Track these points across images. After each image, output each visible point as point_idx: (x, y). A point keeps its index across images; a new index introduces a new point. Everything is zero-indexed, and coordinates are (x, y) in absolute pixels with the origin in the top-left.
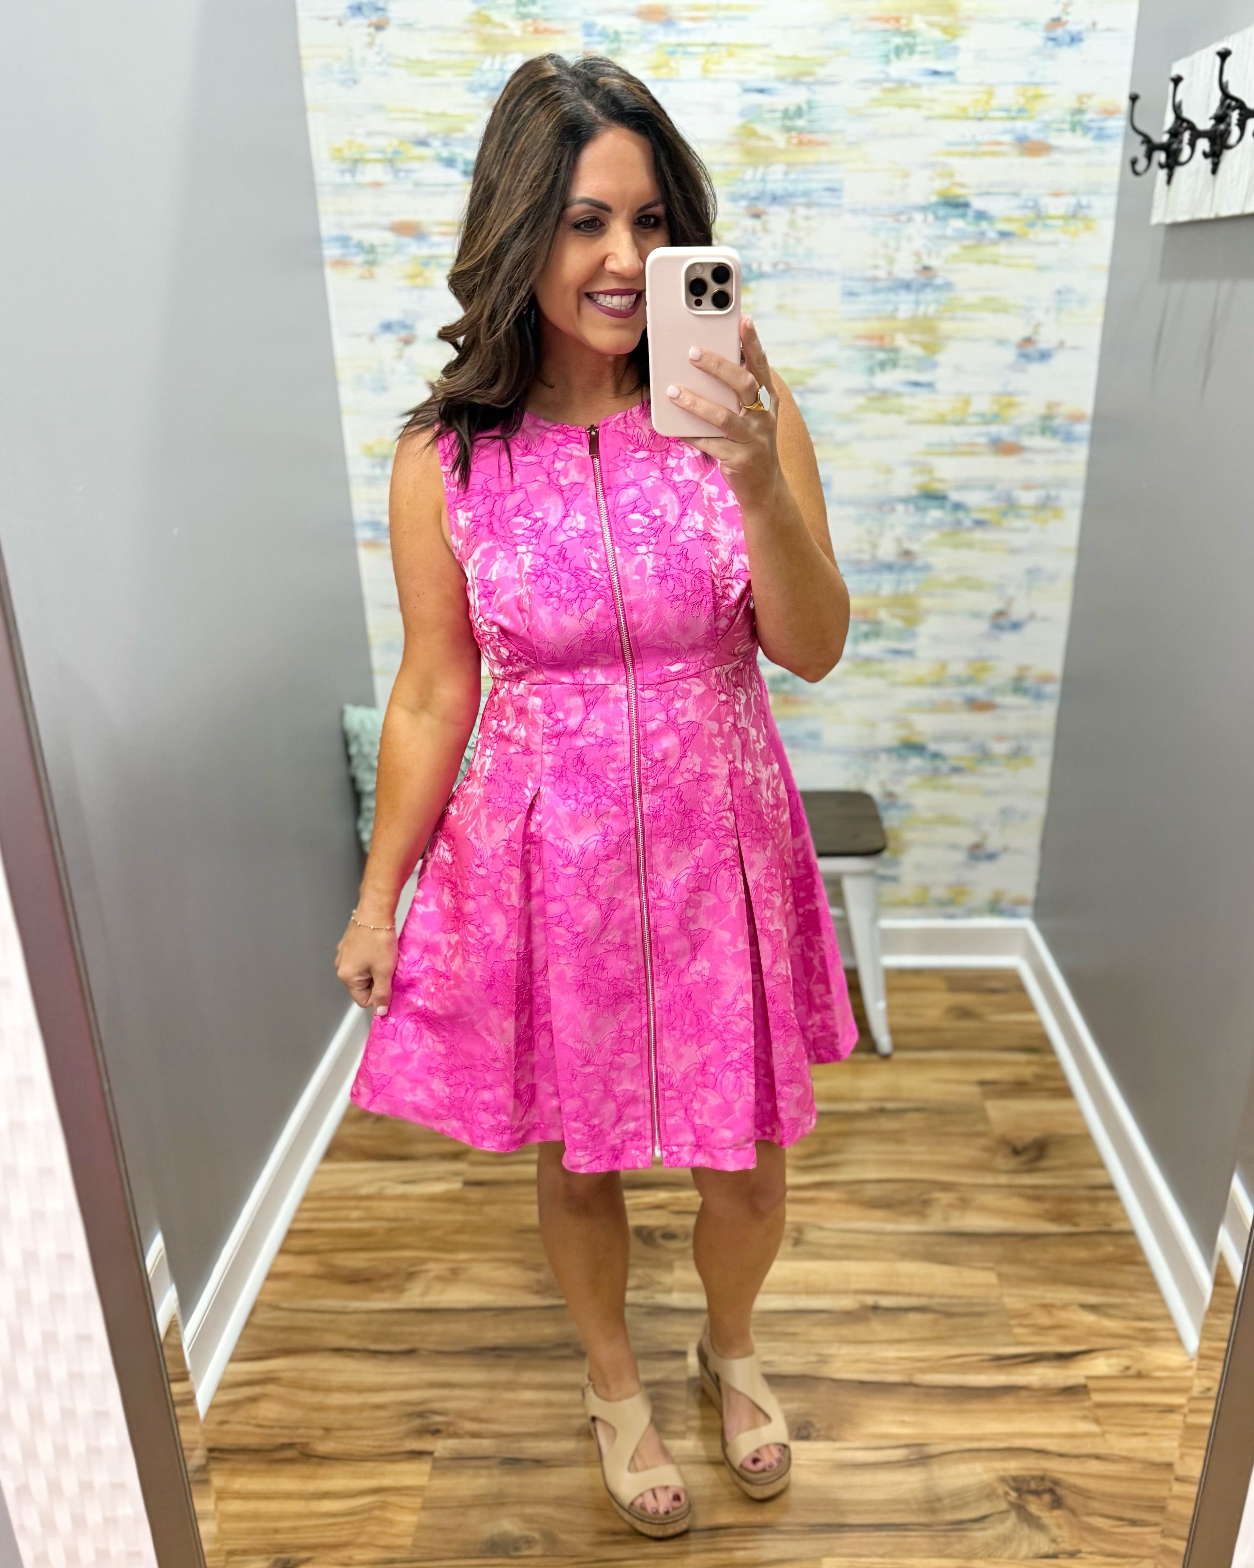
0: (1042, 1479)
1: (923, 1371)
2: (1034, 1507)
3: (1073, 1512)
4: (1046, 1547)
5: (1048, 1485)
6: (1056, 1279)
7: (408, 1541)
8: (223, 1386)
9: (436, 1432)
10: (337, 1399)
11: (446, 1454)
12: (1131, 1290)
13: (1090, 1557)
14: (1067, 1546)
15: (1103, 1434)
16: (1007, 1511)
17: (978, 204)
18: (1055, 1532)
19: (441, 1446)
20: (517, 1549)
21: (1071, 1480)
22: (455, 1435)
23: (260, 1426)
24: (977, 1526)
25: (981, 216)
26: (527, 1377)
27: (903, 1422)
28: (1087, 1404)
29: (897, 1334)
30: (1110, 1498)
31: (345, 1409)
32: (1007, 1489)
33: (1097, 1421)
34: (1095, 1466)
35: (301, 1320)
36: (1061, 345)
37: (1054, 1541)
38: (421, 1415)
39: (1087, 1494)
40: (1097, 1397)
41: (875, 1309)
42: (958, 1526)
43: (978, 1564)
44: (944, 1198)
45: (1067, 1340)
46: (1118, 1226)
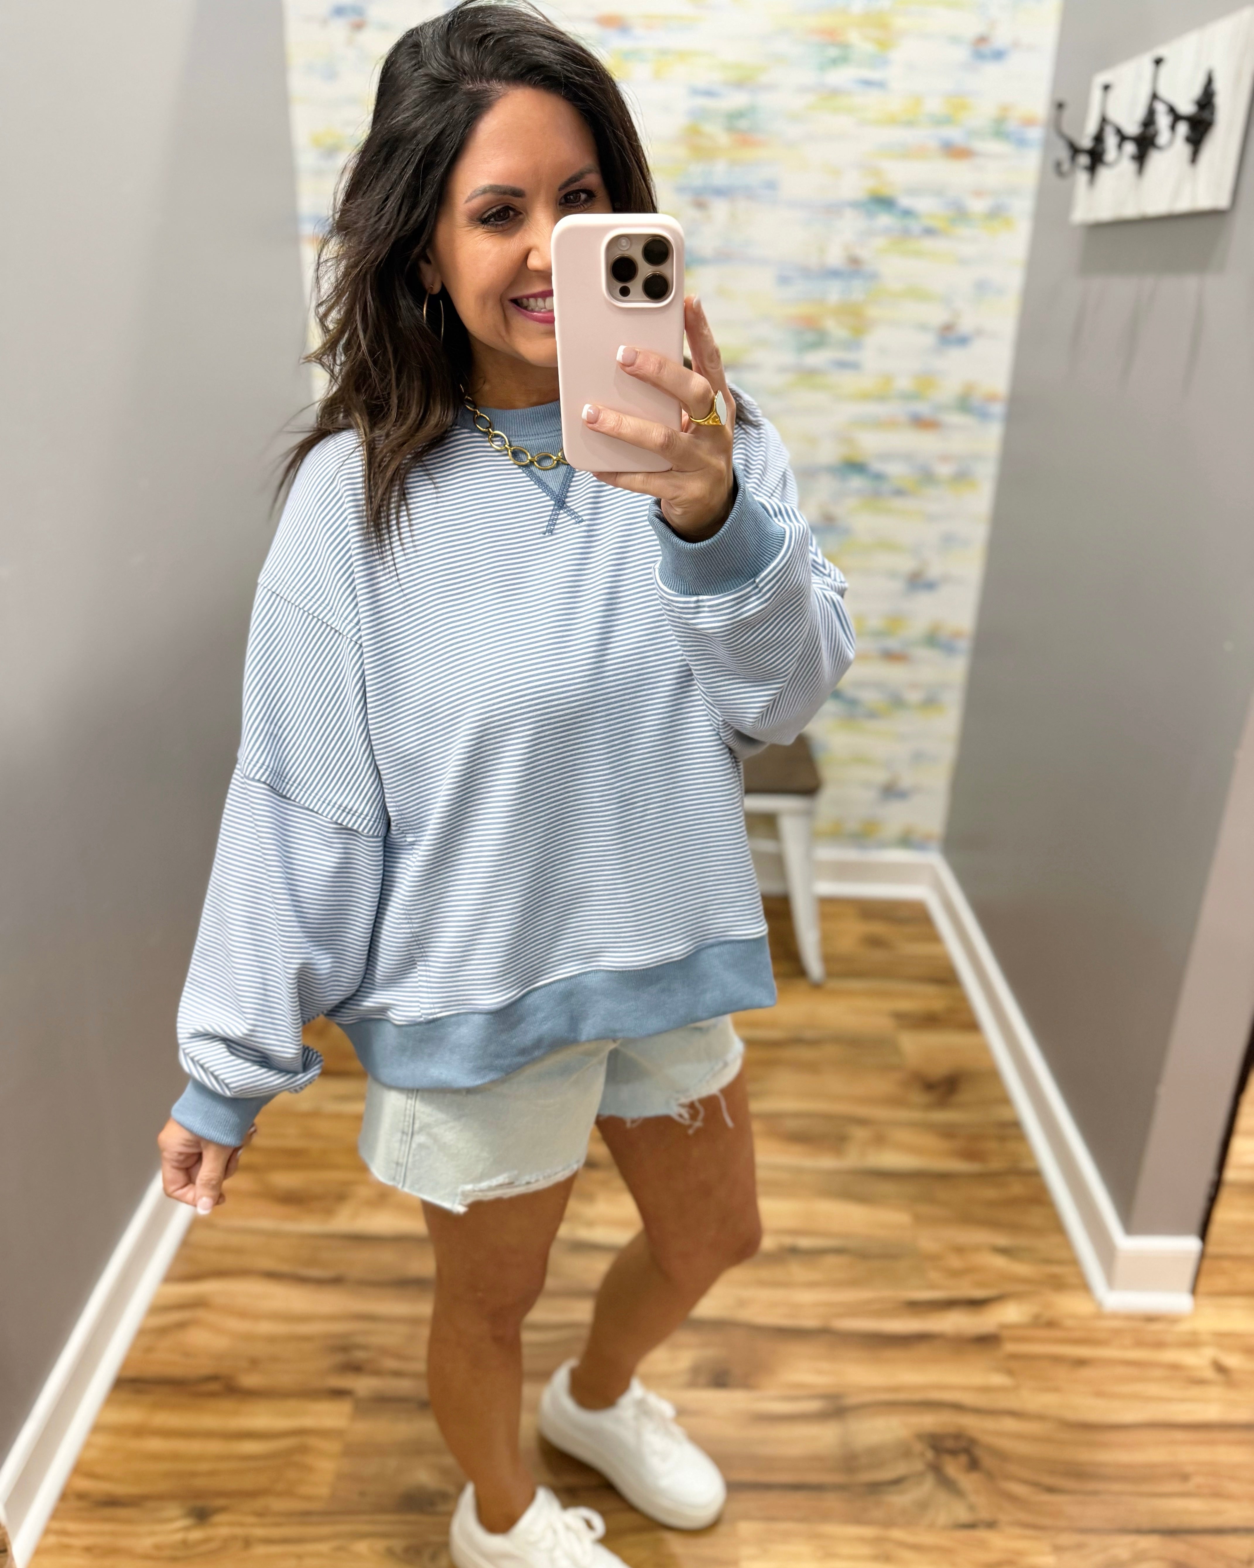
0: (958, 1436)
1: (839, 1316)
2: (951, 1468)
3: (990, 1476)
4: (963, 1515)
5: (964, 1444)
6: (967, 1219)
7: (325, 1491)
8: (155, 1309)
9: (358, 1369)
10: (265, 1327)
11: (367, 1394)
12: (1038, 1232)
13: (1008, 1528)
14: (984, 1514)
15: (1016, 1388)
16: (923, 1473)
17: (905, 202)
18: (973, 1498)
19: (363, 1385)
20: (432, 1505)
21: (986, 1439)
22: (377, 1373)
23: (187, 1355)
24: (893, 1489)
25: (907, 213)
27: (818, 1371)
28: (1000, 1354)
29: (815, 1276)
30: (1026, 1461)
31: (272, 1339)
32: (923, 1447)
33: (1010, 1372)
34: (1010, 1424)
35: (237, 1240)
36: (979, 332)
37: (972, 1508)
38: (345, 1349)
39: (1003, 1456)
40: (1010, 1347)
41: (794, 1251)
42: (875, 1488)
43: (897, 1534)
44: (860, 1133)
45: (980, 1285)
46: (1026, 1165)
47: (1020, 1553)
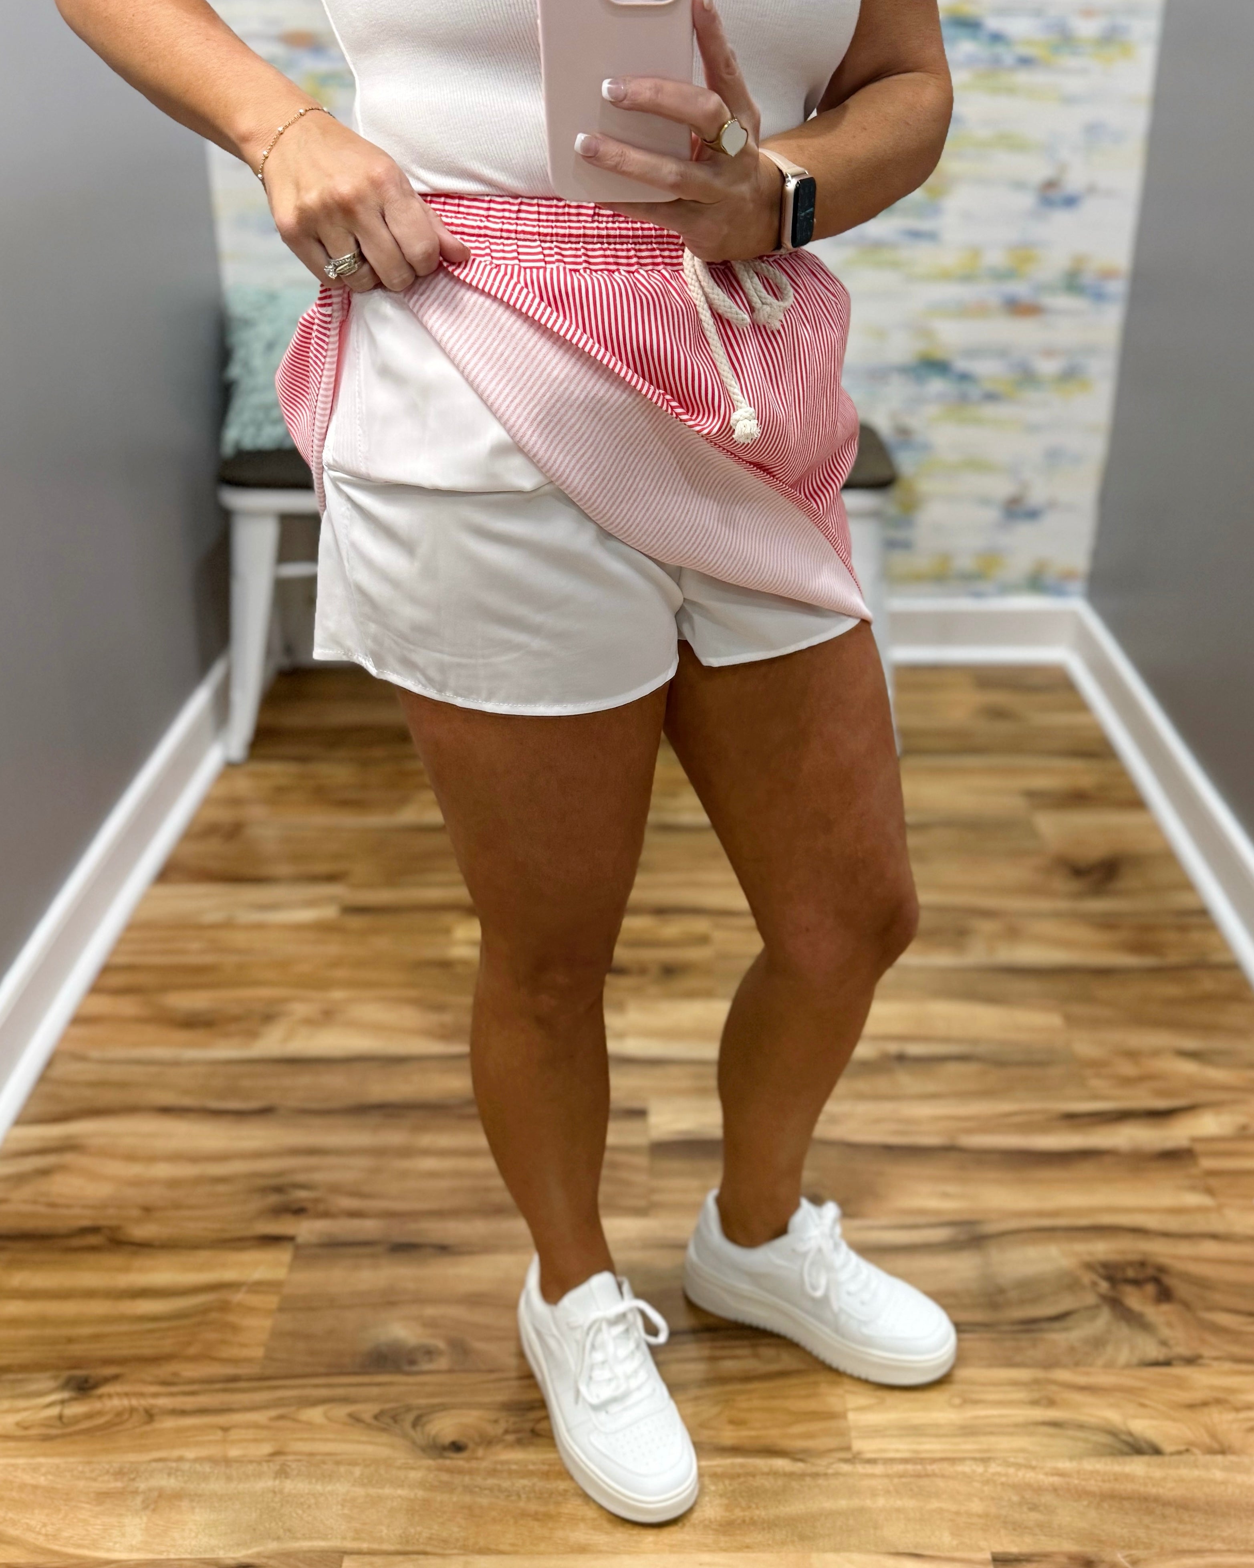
0: (1142, 1264)
1: (969, 1131)
2: (1134, 1300)
3: (1187, 1305)
4: (1153, 1351)
5: (1150, 1272)
6: (1138, 1020)
7: (259, 1352)
9: (299, 1211)
10: (163, 1170)
11: (314, 1239)
12: (1241, 1032)
13: (1216, 1364)
14: (1181, 1350)
15: (1219, 1208)
16: (1097, 1307)
18: (1165, 1332)
19: (306, 1229)
20: (412, 1362)
21: (1179, 1266)
22: (326, 1215)
23: (52, 1205)
24: (1057, 1325)
26: (426, 1140)
27: (945, 1195)
28: (1194, 1171)
29: (931, 1087)
30: (1238, 1288)
31: (173, 1183)
32: (1095, 1277)
33: (1209, 1191)
34: (1211, 1248)
35: (116, 1073)
37: (1164, 1343)
38: (279, 1189)
39: (1203, 1284)
40: (1207, 1163)
41: (901, 1058)
42: (1030, 1325)
43: (1062, 1375)
44: (987, 926)
45: (1161, 1093)
46: (1218, 957)
47: (1232, 1391)
